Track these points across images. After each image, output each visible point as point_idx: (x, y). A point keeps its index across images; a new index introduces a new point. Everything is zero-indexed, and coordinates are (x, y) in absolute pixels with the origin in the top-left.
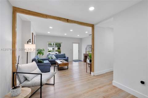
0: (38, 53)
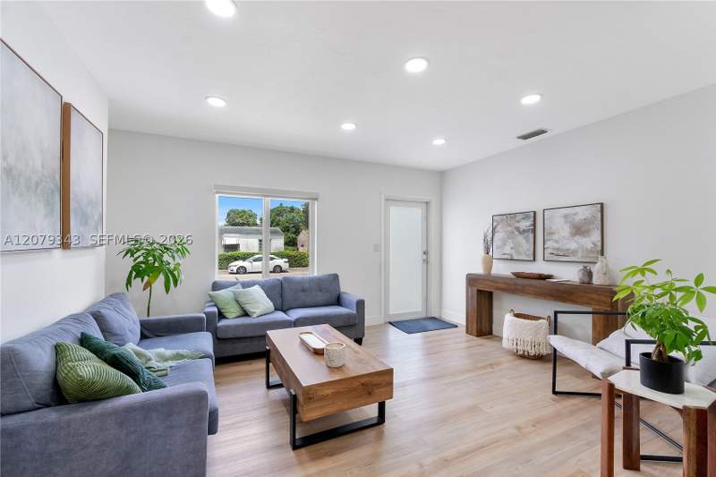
0: (134, 268)
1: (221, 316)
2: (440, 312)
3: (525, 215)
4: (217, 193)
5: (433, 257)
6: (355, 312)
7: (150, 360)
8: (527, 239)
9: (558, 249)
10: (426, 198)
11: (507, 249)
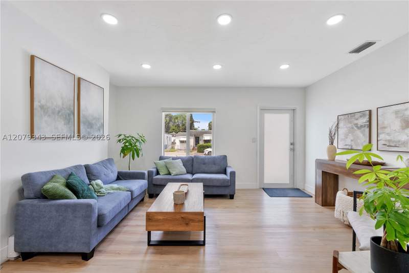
1: (158, 173)
2: (304, 185)
3: (362, 113)
4: (164, 112)
5: (298, 147)
6: (229, 178)
7: (102, 188)
8: (363, 133)
9: (389, 141)
10: (293, 107)
11: (348, 142)
